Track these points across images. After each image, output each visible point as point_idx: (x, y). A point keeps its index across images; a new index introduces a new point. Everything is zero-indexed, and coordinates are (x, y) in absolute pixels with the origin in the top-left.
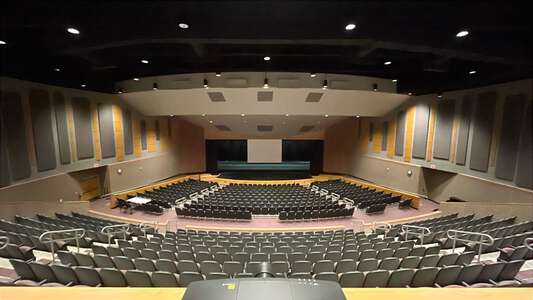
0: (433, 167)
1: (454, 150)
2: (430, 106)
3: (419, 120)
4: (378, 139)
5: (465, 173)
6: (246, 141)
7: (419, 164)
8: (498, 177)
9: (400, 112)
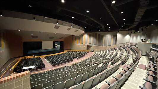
0: (89, 45)
1: (92, 42)
2: (88, 34)
3: (86, 37)
4: (78, 41)
5: (94, 45)
6: (41, 42)
7: (86, 45)
8: (98, 45)
9: (82, 35)
